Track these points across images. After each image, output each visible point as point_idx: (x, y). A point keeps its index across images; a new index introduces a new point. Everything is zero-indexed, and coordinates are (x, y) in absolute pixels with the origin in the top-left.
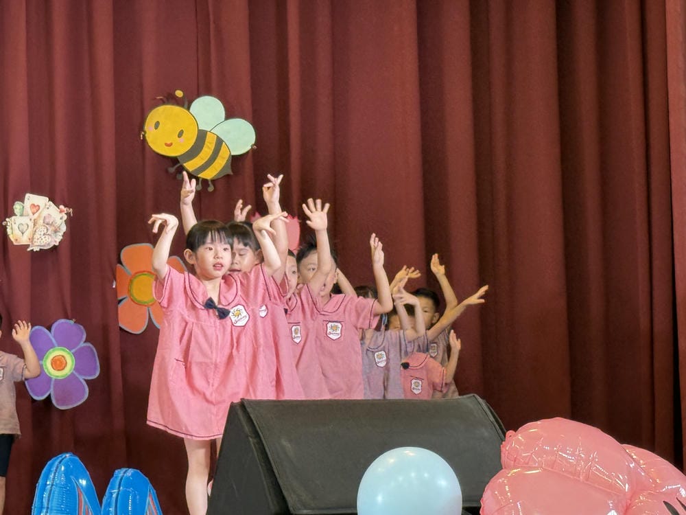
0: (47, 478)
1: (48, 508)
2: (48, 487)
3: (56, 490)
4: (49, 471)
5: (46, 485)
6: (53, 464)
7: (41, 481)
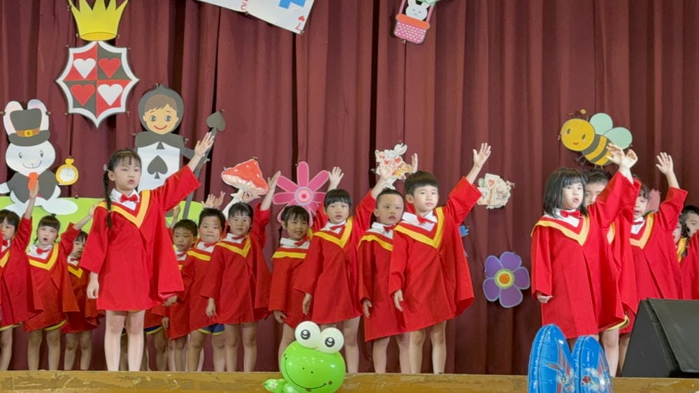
0: (539, 339)
1: (540, 357)
2: (541, 344)
3: (545, 347)
4: (541, 334)
5: (539, 342)
6: (543, 330)
7: (535, 340)
